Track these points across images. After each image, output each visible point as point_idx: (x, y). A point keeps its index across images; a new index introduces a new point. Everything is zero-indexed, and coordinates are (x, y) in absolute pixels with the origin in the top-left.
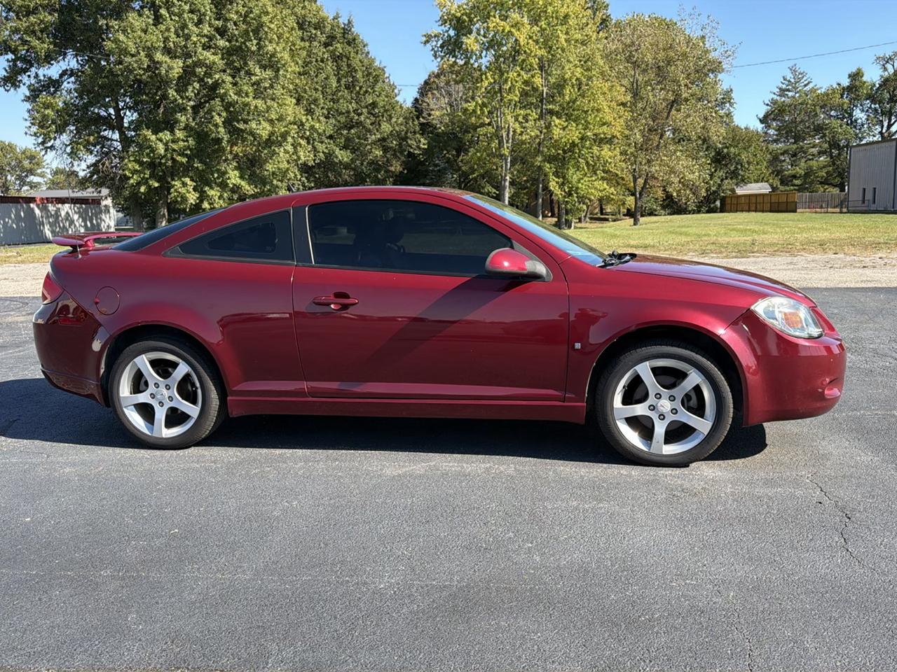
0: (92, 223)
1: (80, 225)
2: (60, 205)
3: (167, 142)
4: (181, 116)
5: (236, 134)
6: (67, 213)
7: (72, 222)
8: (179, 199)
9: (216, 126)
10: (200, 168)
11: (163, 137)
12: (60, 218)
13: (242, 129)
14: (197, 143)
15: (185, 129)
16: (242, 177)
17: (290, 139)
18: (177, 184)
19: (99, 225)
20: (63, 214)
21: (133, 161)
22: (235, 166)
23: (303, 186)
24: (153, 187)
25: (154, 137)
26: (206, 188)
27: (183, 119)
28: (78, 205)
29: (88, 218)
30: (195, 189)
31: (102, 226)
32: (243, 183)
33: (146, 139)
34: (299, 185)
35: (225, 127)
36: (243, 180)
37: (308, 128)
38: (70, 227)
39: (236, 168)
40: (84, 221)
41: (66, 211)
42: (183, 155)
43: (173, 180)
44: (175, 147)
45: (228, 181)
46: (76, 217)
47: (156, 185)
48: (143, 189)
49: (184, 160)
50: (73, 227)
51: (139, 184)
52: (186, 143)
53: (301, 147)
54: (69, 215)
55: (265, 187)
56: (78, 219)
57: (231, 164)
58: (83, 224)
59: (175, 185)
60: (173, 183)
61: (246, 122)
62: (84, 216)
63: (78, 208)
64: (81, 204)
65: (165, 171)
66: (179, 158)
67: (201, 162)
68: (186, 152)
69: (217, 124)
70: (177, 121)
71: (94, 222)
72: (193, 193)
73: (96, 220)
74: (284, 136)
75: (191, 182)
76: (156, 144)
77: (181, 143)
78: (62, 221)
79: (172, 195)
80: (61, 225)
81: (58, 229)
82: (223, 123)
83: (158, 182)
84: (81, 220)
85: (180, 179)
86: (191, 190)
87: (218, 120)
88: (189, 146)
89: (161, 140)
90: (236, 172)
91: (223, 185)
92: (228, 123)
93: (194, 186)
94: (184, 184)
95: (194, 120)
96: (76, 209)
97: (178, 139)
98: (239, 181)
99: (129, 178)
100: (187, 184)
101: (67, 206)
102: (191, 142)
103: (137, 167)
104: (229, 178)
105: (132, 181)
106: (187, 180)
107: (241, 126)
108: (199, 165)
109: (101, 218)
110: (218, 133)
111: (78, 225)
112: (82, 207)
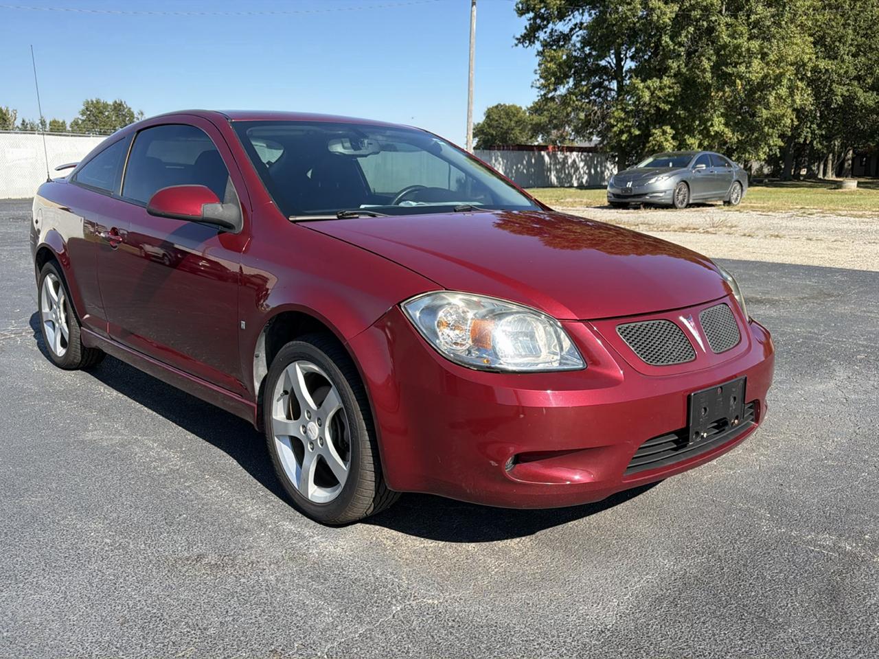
0: (596, 170)
1: (585, 173)
2: (568, 154)
3: (655, 89)
4: (673, 62)
5: (725, 79)
6: (574, 161)
7: (577, 169)
8: (656, 148)
9: (704, 71)
10: (682, 116)
11: (651, 85)
12: (567, 165)
13: (729, 73)
14: (683, 89)
15: (675, 76)
16: (726, 125)
17: (785, 82)
18: (657, 132)
19: (602, 172)
20: (570, 161)
21: (620, 109)
22: (722, 113)
23: (812, 133)
24: (633, 135)
25: (642, 85)
26: (687, 136)
27: (675, 65)
28: (585, 154)
29: (593, 166)
30: (673, 138)
31: (606, 173)
32: (726, 130)
33: (635, 87)
34: (807, 132)
35: (712, 73)
36: (728, 127)
37: (810, 69)
38: (574, 173)
39: (722, 115)
40: (589, 169)
41: (573, 158)
42: (667, 102)
43: (655, 128)
44: (660, 94)
45: (711, 128)
46: (582, 164)
47: (637, 133)
48: (624, 137)
49: (667, 107)
50: (577, 174)
51: (622, 132)
52: (671, 90)
53: (798, 90)
54: (575, 163)
55: (753, 135)
56: (584, 166)
57: (719, 110)
58: (587, 171)
59: (654, 133)
60: (654, 131)
61: (736, 65)
62: (589, 163)
63: (585, 156)
64: (588, 152)
65: (649, 119)
66: (662, 106)
67: (685, 109)
68: (670, 99)
69: (705, 68)
70: (667, 69)
71: (599, 169)
72: (672, 141)
73: (600, 168)
74: (778, 79)
75: (671, 130)
76: (643, 92)
77: (667, 90)
78: (568, 168)
79: (651, 144)
80: (567, 172)
81: (563, 176)
82: (712, 68)
83: (639, 130)
84: (586, 168)
85: (661, 127)
86: (670, 139)
87: (706, 64)
88: (674, 93)
89: (648, 88)
90: (721, 119)
91: (706, 133)
92: (716, 68)
93: (674, 135)
94: (664, 133)
95: (686, 66)
96: (583, 157)
97: (665, 85)
98: (722, 127)
99: (613, 126)
100: (666, 132)
101: (575, 153)
102: (677, 88)
103: (623, 115)
104: (712, 125)
105: (615, 129)
106: (668, 129)
107: (729, 70)
108: (681, 112)
109: (605, 166)
110: (704, 78)
111: (582, 172)
112: (588, 156)
